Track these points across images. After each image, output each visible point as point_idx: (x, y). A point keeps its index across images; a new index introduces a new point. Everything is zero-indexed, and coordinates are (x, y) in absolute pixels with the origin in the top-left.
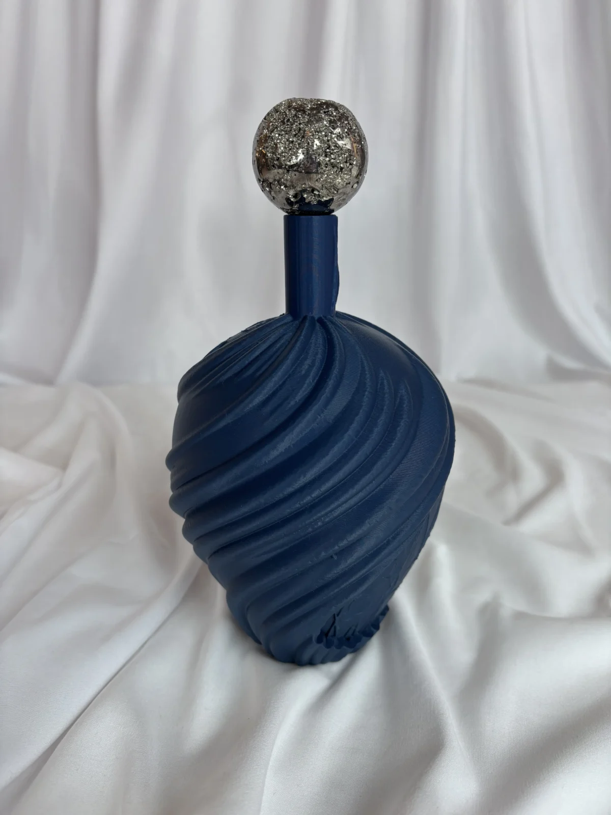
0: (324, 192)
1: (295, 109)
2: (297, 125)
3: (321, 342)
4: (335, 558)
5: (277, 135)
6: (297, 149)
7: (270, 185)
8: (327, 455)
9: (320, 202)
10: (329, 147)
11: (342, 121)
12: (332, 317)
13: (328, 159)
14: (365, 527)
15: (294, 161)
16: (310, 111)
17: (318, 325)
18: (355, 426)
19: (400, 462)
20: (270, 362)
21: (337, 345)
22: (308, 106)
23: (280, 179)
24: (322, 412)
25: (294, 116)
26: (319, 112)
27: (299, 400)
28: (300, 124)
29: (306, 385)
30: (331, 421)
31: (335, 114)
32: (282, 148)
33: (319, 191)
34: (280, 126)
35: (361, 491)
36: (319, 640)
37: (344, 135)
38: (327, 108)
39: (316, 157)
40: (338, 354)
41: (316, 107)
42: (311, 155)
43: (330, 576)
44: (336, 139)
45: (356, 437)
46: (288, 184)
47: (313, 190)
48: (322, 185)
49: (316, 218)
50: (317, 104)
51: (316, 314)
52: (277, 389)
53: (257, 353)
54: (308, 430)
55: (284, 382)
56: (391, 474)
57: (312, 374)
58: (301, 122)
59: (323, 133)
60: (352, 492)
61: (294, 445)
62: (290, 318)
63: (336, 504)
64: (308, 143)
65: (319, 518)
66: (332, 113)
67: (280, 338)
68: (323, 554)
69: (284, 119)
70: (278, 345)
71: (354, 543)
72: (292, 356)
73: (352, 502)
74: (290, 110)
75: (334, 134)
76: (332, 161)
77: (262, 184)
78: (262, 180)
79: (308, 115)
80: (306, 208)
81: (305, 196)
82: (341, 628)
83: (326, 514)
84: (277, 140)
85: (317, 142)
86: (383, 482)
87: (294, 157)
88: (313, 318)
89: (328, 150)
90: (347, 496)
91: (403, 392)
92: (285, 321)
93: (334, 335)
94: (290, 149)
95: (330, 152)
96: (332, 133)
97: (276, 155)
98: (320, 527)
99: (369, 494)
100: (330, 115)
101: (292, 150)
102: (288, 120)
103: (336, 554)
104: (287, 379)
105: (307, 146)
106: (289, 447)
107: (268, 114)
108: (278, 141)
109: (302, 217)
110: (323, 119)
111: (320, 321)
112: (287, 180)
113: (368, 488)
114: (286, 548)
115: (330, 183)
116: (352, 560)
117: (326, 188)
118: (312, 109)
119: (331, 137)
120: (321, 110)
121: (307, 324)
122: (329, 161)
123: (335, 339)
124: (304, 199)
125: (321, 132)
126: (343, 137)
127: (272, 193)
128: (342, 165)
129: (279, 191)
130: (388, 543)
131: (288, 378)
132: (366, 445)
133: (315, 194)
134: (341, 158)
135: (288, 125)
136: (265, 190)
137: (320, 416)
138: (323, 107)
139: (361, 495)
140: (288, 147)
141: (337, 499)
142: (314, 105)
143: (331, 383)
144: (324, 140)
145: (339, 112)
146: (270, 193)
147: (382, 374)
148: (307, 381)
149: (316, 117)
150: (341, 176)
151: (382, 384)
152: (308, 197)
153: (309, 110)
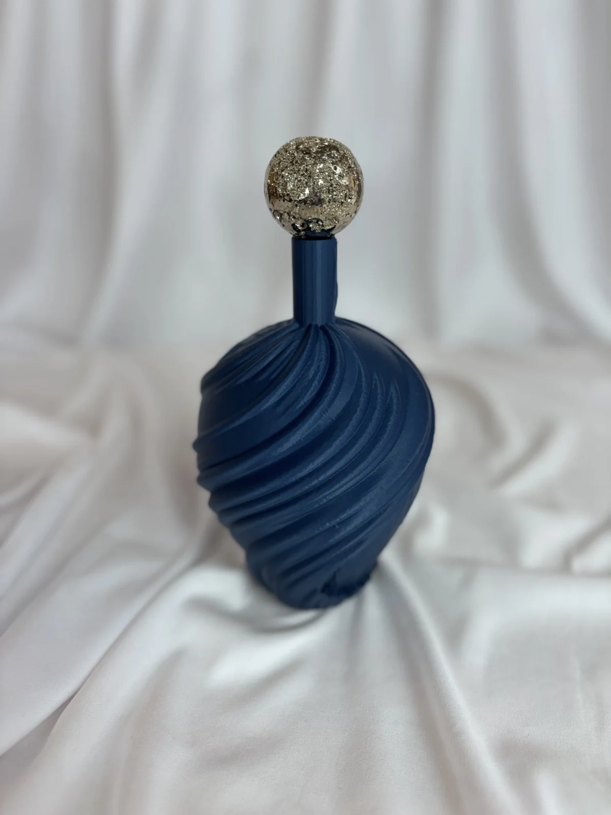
0: (328, 222)
1: (303, 151)
2: (304, 167)
3: (324, 350)
4: (337, 527)
5: (287, 174)
6: (305, 187)
7: (281, 215)
8: (331, 447)
9: (323, 230)
10: (332, 185)
11: (343, 161)
12: (333, 324)
13: (331, 196)
14: (361, 503)
15: (302, 197)
16: (316, 154)
17: (321, 331)
18: (353, 422)
19: (391, 450)
20: (281, 367)
21: (338, 352)
22: (313, 149)
23: (290, 212)
24: (327, 412)
25: (301, 159)
26: (323, 156)
27: (308, 401)
28: (307, 165)
29: (312, 388)
30: (334, 418)
31: (336, 155)
32: (292, 186)
33: (322, 222)
34: (290, 166)
35: (358, 475)
36: (323, 590)
37: (345, 174)
38: (330, 150)
39: (320, 195)
40: (338, 360)
41: (321, 151)
42: (317, 193)
43: (332, 541)
44: (337, 179)
45: (355, 431)
46: (297, 216)
47: (318, 220)
48: (326, 218)
49: (319, 243)
50: (321, 148)
51: (319, 322)
52: (288, 391)
53: (271, 358)
54: (315, 426)
55: (294, 386)
56: (383, 460)
57: (318, 377)
58: (308, 164)
59: (327, 174)
60: (351, 476)
61: (303, 438)
62: (297, 325)
63: (338, 486)
64: (314, 183)
65: (325, 497)
66: (334, 155)
67: (289, 345)
68: (328, 524)
69: (293, 161)
70: (288, 351)
71: (352, 516)
72: (300, 363)
73: (351, 484)
74: (298, 152)
75: (336, 174)
76: (334, 197)
77: (273, 213)
78: (273, 210)
79: (314, 158)
80: (310, 234)
81: (311, 226)
82: (340, 580)
83: (330, 493)
84: (287, 178)
85: (321, 182)
86: (377, 466)
87: (302, 195)
88: (317, 326)
89: (331, 188)
90: (347, 479)
91: (392, 390)
92: (293, 328)
93: (335, 342)
94: (299, 187)
95: (332, 190)
96: (334, 173)
97: (286, 192)
98: (326, 503)
99: (365, 477)
100: (333, 158)
101: (300, 188)
102: (297, 162)
103: (338, 524)
104: (296, 383)
105: (313, 185)
106: (300, 440)
107: (278, 152)
108: (288, 180)
109: (308, 242)
110: (327, 162)
111: (322, 328)
112: (295, 213)
113: (364, 472)
114: (297, 519)
115: (333, 215)
116: (350, 528)
117: (329, 219)
118: (317, 152)
119: (334, 177)
120: (325, 153)
121: (312, 333)
122: (332, 197)
123: (336, 347)
124: (310, 228)
125: (324, 172)
126: (344, 176)
127: (282, 221)
128: (342, 200)
129: (289, 221)
130: (380, 514)
131: (297, 381)
132: (363, 438)
133: (319, 225)
134: (342, 194)
135: (296, 166)
136: (276, 218)
137: (325, 414)
138: (326, 150)
139: (358, 478)
140: (297, 185)
141: (339, 482)
142: (318, 148)
143: (333, 386)
144: (327, 180)
145: (340, 153)
146: (281, 221)
147: (376, 377)
148: (313, 385)
149: (321, 160)
150: (341, 209)
151: (376, 385)
152: (313, 227)
153: (314, 153)
